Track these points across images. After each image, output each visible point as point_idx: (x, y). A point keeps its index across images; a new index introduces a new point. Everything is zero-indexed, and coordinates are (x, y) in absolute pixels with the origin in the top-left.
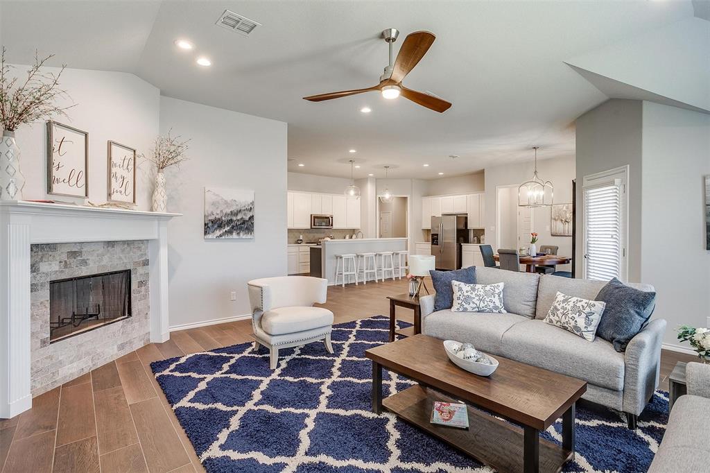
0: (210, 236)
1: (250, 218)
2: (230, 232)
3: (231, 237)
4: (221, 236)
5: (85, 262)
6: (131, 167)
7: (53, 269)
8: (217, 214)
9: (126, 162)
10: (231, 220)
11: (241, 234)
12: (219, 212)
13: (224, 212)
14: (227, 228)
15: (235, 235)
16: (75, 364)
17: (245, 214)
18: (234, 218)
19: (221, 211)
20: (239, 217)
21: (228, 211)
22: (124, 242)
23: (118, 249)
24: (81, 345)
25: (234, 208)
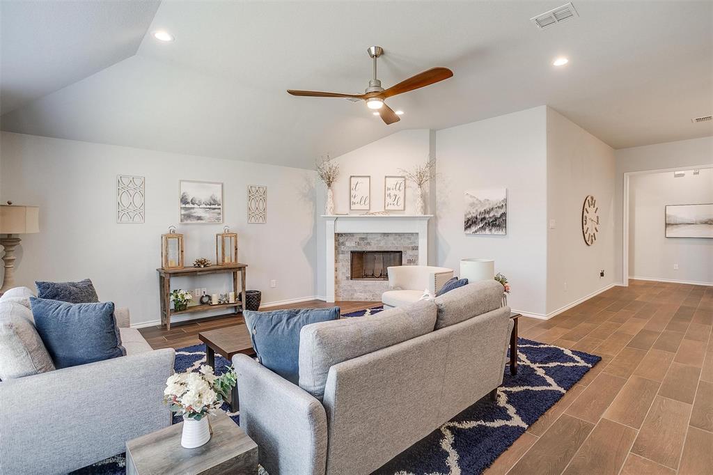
0: (468, 231)
1: (502, 215)
2: (483, 228)
3: (484, 233)
4: (476, 232)
5: (369, 244)
6: (402, 188)
7: (351, 245)
8: (474, 213)
9: (398, 186)
10: (484, 218)
11: (493, 230)
12: (474, 211)
13: (479, 211)
14: (481, 225)
15: (487, 231)
16: (363, 294)
17: (497, 212)
18: (487, 216)
19: (477, 210)
20: (491, 215)
21: (482, 210)
22: (396, 234)
23: (391, 238)
24: (366, 286)
25: (487, 207)
